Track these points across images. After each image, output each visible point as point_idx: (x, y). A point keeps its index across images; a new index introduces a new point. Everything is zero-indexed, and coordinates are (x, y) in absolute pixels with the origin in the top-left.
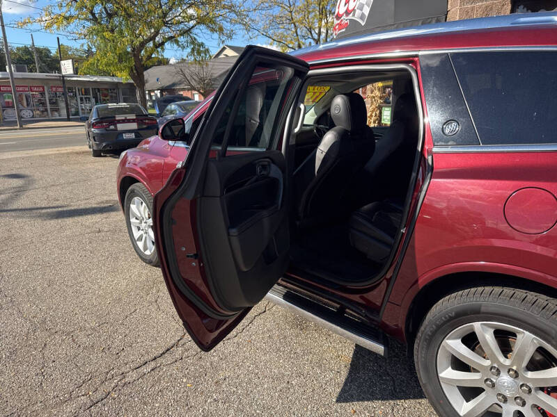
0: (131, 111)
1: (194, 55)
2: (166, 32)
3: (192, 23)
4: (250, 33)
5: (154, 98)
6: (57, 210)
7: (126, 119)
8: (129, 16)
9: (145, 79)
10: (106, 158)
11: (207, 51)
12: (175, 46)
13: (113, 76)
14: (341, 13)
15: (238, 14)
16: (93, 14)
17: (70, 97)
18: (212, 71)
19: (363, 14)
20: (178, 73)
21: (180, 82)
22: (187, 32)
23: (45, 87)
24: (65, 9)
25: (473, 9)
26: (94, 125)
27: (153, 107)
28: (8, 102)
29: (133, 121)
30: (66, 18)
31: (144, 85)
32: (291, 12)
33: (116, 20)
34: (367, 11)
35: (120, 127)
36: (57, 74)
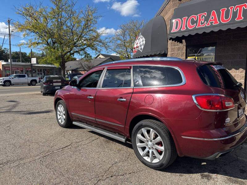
0: (59, 78)
1: (86, 58)
2: (75, 49)
3: (85, 46)
4: (108, 51)
5: (69, 74)
6: (29, 112)
7: (57, 81)
8: (61, 43)
9: (66, 66)
10: (48, 96)
11: (91, 57)
12: (78, 54)
13: (53, 64)
14: (135, 47)
15: (103, 43)
16: (47, 42)
17: (34, 72)
18: (94, 64)
19: (141, 48)
20: (79, 64)
21: (80, 68)
22: (83, 49)
23: (24, 69)
24: (37, 40)
25: (174, 48)
26: (44, 83)
27: (68, 77)
28: (8, 74)
29: (60, 82)
30: (37, 44)
31: (65, 69)
32: (125, 43)
33: (56, 45)
34: (143, 47)
35: (55, 84)
36: (29, 63)
